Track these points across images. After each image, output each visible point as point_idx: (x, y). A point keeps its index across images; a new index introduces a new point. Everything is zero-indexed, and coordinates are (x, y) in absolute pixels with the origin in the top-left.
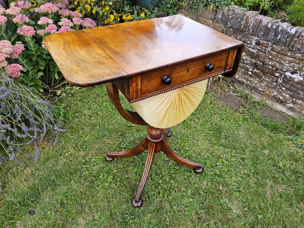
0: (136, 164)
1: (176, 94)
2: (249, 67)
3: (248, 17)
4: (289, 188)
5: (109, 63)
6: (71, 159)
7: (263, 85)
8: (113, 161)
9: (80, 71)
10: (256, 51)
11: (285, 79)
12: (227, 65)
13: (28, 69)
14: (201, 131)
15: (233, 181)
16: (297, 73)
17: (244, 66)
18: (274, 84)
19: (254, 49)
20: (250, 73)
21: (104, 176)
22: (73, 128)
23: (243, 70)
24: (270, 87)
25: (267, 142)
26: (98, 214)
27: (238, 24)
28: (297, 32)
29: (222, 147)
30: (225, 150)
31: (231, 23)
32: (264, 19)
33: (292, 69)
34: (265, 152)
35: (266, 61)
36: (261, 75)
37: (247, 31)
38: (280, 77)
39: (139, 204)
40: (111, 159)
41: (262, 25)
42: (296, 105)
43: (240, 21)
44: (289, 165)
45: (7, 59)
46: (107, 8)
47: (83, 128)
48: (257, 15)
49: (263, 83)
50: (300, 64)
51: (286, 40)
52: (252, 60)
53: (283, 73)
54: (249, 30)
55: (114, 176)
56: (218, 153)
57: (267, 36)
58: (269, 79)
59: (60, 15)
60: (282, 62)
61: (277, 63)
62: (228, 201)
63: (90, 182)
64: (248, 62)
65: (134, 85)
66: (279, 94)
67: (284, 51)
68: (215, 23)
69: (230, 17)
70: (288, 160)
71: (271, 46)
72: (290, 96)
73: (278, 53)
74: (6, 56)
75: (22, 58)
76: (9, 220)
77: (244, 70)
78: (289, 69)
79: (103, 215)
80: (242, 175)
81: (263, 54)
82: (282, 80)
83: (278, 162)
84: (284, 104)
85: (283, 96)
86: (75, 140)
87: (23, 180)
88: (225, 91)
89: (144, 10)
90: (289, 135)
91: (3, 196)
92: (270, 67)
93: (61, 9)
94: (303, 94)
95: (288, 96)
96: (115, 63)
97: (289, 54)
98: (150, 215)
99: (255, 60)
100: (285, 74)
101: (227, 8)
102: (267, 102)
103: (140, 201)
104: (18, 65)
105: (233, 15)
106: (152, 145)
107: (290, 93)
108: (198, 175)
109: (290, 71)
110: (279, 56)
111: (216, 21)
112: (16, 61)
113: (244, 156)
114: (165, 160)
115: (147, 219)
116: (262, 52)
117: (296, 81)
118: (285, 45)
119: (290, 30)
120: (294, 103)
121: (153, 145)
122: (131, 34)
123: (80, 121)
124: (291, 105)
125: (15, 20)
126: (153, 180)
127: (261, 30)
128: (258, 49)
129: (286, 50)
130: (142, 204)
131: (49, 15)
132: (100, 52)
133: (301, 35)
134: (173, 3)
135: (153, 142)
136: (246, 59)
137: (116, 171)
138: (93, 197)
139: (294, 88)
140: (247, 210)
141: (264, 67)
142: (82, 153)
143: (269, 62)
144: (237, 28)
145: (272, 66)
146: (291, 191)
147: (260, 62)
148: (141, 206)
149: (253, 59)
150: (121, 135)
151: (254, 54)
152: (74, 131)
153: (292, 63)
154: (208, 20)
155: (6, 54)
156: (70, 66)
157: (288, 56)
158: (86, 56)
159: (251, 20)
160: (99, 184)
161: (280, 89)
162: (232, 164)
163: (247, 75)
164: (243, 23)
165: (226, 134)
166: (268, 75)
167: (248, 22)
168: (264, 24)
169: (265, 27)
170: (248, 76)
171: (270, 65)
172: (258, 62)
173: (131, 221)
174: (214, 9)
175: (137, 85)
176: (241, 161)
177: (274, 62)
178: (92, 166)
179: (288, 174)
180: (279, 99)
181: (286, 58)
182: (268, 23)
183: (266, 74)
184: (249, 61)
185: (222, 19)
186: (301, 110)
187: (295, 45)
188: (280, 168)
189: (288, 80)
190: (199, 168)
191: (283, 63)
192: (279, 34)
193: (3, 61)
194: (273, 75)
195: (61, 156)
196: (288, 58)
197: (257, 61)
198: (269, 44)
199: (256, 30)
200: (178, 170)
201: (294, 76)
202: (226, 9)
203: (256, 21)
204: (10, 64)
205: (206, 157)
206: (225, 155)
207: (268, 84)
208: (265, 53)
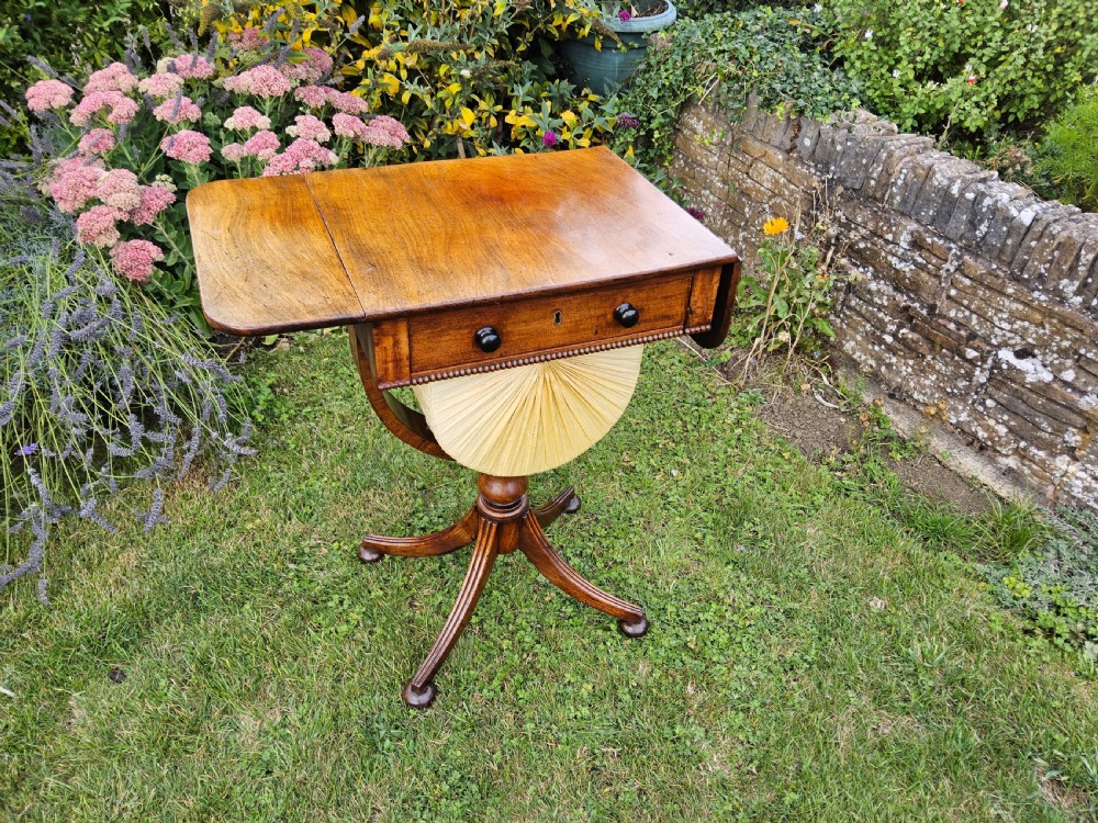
0: (447, 582)
1: (534, 380)
2: (887, 319)
3: (890, 155)
4: (922, 727)
5: (332, 278)
6: (258, 540)
7: (927, 382)
8: (379, 564)
9: (245, 293)
10: (911, 270)
11: (995, 371)
12: (691, 312)
13: (180, 257)
14: (680, 509)
15: (736, 676)
16: (1034, 356)
17: (872, 313)
18: (962, 384)
19: (905, 261)
20: (889, 339)
21: (341, 602)
22: (285, 449)
23: (868, 326)
24: (948, 393)
25: (892, 573)
26: (301, 708)
27: (861, 174)
28: (1037, 220)
29: (730, 567)
30: (738, 577)
31: (841, 167)
32: (944, 167)
33: (1018, 338)
34: (872, 604)
35: (938, 303)
36: (921, 351)
37: (886, 198)
38: (979, 363)
39: (425, 698)
40: (375, 556)
41: (931, 186)
42: (1027, 463)
43: (866, 166)
44: (942, 655)
45: (120, 225)
46: (455, 87)
47: (314, 455)
48: (925, 148)
49: (926, 378)
50: (1044, 328)
51: (1004, 244)
52: (898, 297)
53: (989, 352)
54: (892, 197)
55: (370, 608)
56: (715, 586)
57: (947, 222)
58: (946, 365)
59: (300, 103)
60: (990, 314)
61: (974, 316)
62: (703, 735)
63: (297, 614)
64: (886, 304)
65: (388, 342)
66: (976, 419)
67: (997, 276)
68: (792, 162)
69: (839, 148)
70: (945, 639)
71: (958, 258)
72: (1011, 430)
73: (978, 281)
74: (118, 216)
75: (165, 223)
76: (52, 684)
77: (873, 326)
78: (1009, 338)
79: (314, 713)
80: (770, 663)
81: (932, 282)
82: (987, 373)
83: (908, 644)
84: (989, 456)
85: (988, 428)
86: (282, 485)
87: (111, 581)
88: (798, 391)
89: (586, 95)
90: (982, 559)
91: (48, 617)
92: (952, 326)
93: (303, 83)
94: (1049, 430)
95: (1005, 430)
96: (345, 278)
97: (1010, 291)
98: (446, 736)
99: (905, 298)
100: (996, 355)
101: (831, 119)
102: (935, 442)
103: (429, 689)
104: (149, 244)
105: (849, 144)
106: (488, 525)
107: (1008, 421)
108: (629, 641)
109: (1013, 346)
110: (981, 293)
111: (795, 155)
112: (147, 233)
113: (797, 606)
114: (537, 582)
115: (438, 746)
116: (929, 273)
117: (1031, 383)
118: (998, 258)
119: (1020, 211)
120: (1022, 455)
121: (491, 525)
122: (429, 200)
123: (311, 432)
124: (1012, 462)
125: (160, 113)
126: (487, 637)
127: (929, 201)
128: (915, 263)
129: (1002, 274)
130: (433, 699)
131: (264, 101)
132: (320, 243)
133: (1047, 231)
134: (667, 84)
135: (491, 518)
136: (879, 291)
137: (381, 593)
138: (295, 658)
139: (1023, 407)
140: (754, 771)
141: (934, 324)
142: (294, 527)
143: (949, 310)
144: (857, 186)
145: (959, 325)
146: (921, 737)
147: (922, 307)
148: (429, 705)
149: (902, 293)
150: (424, 488)
151: (905, 277)
152: (285, 459)
153: (1019, 322)
154: (771, 151)
155: (120, 209)
156: (227, 276)
157: (1009, 296)
158: (276, 252)
159: (901, 165)
160: (323, 623)
161: (980, 404)
162: (748, 623)
163: (880, 345)
164: (877, 170)
165: (758, 528)
166: (944, 351)
167: (891, 171)
168: (936, 183)
169: (942, 193)
170: (883, 347)
171: (950, 320)
172: (917, 305)
173: (388, 742)
174: (793, 117)
175: (396, 343)
176: (783, 618)
177: (963, 312)
178: (316, 569)
179: (931, 683)
180: (975, 436)
181: (1001, 303)
182: (952, 180)
183: (938, 348)
184: (888, 300)
185: (814, 152)
186: (1044, 483)
187: (1030, 263)
188: (906, 659)
189: (1005, 377)
190: (636, 619)
191: (991, 317)
192: (981, 221)
193: (106, 230)
194: (958, 355)
195: (232, 526)
196: (1007, 303)
197: (913, 301)
198: (950, 249)
199: (912, 198)
200: (570, 617)
201: (1024, 364)
202: (828, 122)
203: (914, 169)
204: (127, 240)
205: (671, 592)
206: (735, 594)
207: (944, 381)
208: (937, 276)
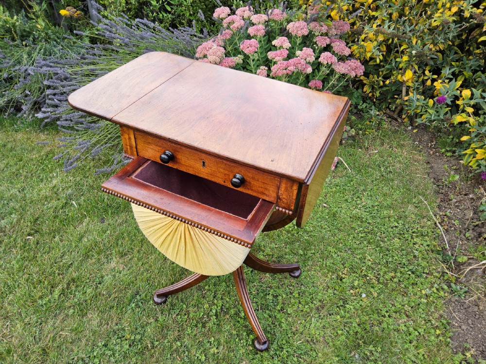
9: (94, 92)
12: (280, 199)
46: (405, 58)
65: (126, 136)
103: (164, 298)
158: (131, 84)
175: (130, 138)
190: (261, 341)
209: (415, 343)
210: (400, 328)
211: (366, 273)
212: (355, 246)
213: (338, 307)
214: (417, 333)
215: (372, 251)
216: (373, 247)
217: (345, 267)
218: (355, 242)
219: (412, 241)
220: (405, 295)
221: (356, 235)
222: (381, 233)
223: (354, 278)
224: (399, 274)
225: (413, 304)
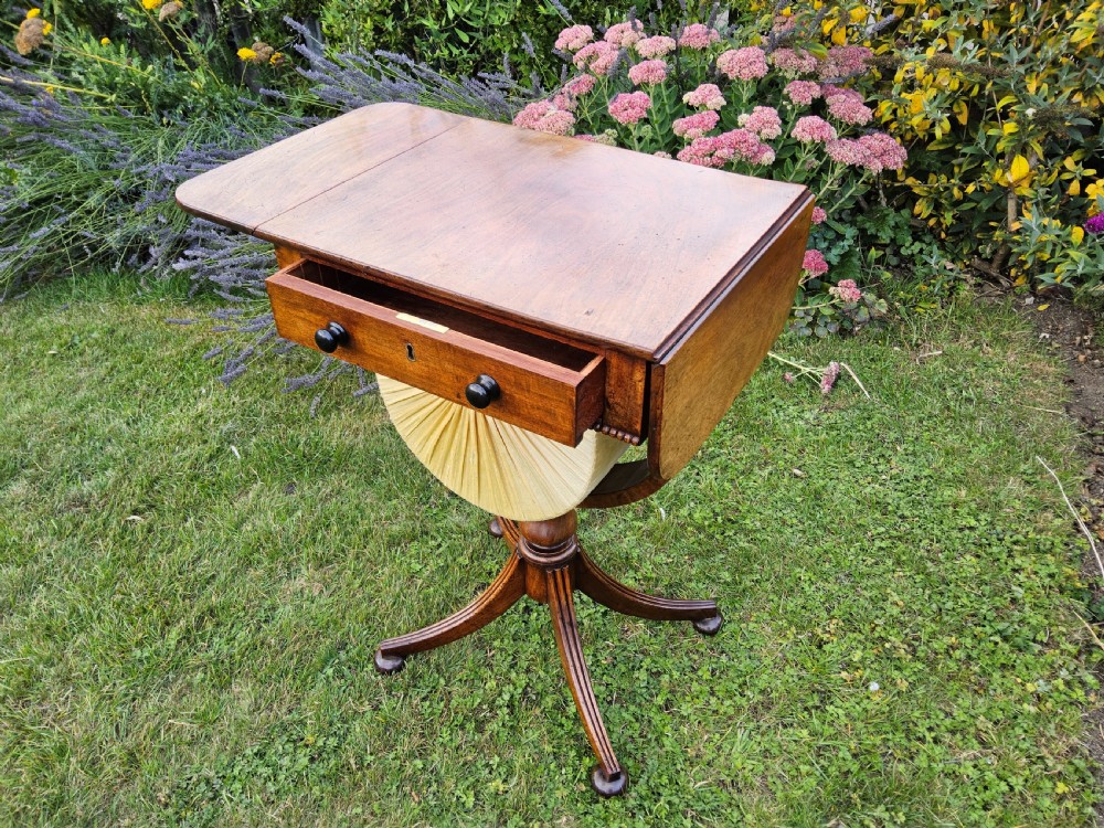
12: (609, 405)
26: (332, 598)
39: (387, 665)
46: (1010, 128)
59: (787, 97)
76: (257, 466)
115: (351, 709)
125: (634, 71)
130: (390, 671)
148: (384, 672)
209: (996, 809)
210: (962, 770)
211: (883, 635)
212: (864, 569)
213: (806, 709)
214: (1004, 787)
215: (903, 581)
216: (908, 574)
217: (833, 617)
218: (864, 561)
219: (1010, 562)
220: (981, 692)
221: (866, 543)
222: (932, 540)
223: (854, 644)
224: (968, 642)
225: (1000, 716)
